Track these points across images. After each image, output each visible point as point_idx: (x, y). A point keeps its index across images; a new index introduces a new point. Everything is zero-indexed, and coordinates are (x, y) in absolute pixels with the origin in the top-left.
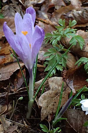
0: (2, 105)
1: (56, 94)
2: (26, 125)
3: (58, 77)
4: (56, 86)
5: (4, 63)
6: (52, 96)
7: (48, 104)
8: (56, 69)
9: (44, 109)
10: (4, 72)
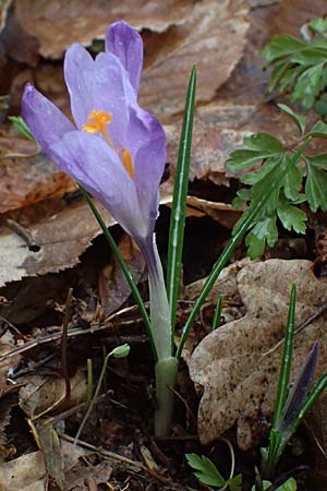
0: (45, 376)
1: (278, 334)
2: (152, 465)
3: (284, 261)
4: (276, 301)
5: (62, 192)
6: (256, 341)
7: (235, 374)
8: (279, 224)
9: (215, 397)
10: (58, 235)
